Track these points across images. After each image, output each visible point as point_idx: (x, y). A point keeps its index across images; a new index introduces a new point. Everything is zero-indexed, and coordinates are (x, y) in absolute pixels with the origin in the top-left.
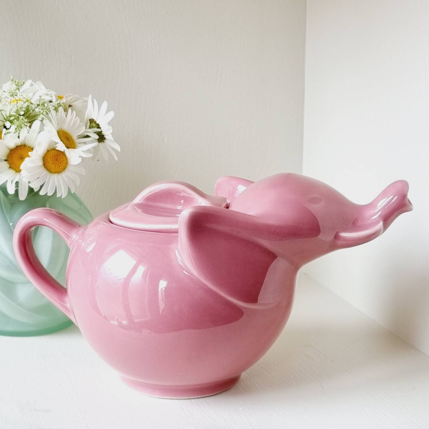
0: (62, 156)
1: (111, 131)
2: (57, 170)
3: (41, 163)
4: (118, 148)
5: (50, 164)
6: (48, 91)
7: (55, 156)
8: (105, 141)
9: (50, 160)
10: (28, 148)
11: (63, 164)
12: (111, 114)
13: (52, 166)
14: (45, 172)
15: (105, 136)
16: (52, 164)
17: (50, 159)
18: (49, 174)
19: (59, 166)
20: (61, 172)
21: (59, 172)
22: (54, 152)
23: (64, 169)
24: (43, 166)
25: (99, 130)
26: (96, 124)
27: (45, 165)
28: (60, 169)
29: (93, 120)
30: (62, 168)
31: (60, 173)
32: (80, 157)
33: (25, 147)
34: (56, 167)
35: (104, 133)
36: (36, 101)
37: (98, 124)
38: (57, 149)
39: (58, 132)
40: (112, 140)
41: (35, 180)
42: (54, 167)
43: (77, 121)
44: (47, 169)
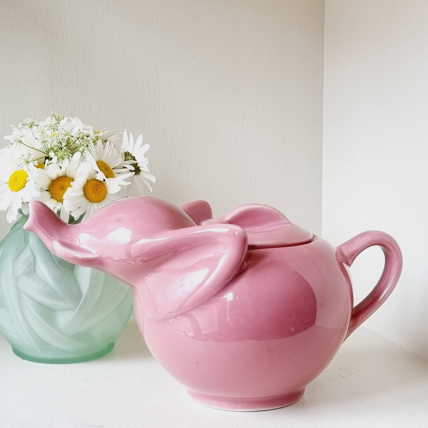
0: (101, 185)
1: (147, 163)
2: (97, 199)
3: (82, 193)
4: (153, 179)
5: (91, 193)
6: (86, 126)
7: (95, 186)
8: (140, 173)
9: (90, 190)
10: (69, 178)
11: (102, 193)
12: (147, 147)
13: (92, 196)
14: (86, 202)
15: (141, 168)
16: (92, 193)
17: (90, 188)
18: (90, 204)
19: (99, 196)
20: (101, 201)
21: (99, 201)
22: (94, 182)
23: (103, 198)
24: (84, 196)
25: (135, 162)
26: (131, 156)
27: (85, 195)
28: (100, 198)
29: (129, 153)
30: (101, 197)
31: (100, 203)
32: (119, 185)
33: (66, 178)
34: (97, 197)
35: (139, 165)
36: (75, 134)
37: (134, 157)
38: (96, 179)
39: (97, 163)
40: (147, 172)
41: (76, 210)
42: (94, 196)
43: (115, 153)
44: (88, 199)
